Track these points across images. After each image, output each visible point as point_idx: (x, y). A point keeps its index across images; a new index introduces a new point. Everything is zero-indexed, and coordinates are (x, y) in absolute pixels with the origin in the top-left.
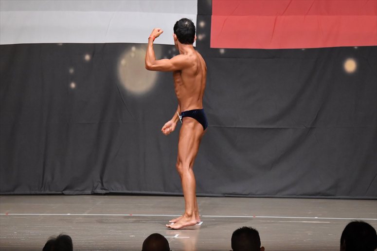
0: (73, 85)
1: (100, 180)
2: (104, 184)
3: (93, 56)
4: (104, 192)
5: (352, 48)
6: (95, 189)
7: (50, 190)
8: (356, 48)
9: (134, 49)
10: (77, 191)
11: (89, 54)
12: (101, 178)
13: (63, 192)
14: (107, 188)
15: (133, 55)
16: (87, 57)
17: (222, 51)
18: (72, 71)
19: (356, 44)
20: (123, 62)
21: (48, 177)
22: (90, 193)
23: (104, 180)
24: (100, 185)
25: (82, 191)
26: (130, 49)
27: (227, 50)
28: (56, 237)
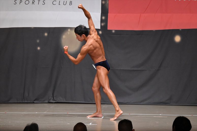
0: (39, 48)
1: (52, 96)
2: (54, 98)
3: (49, 34)
4: (54, 102)
5: (178, 30)
6: (50, 100)
7: (27, 101)
8: (180, 30)
9: (69, 30)
10: (40, 101)
11: (47, 33)
12: (53, 95)
13: (34, 102)
14: (56, 100)
15: (69, 33)
16: (46, 34)
17: (113, 31)
18: (38, 41)
19: (180, 28)
20: (64, 37)
21: (26, 94)
22: (47, 102)
23: (54, 96)
24: (52, 98)
25: (43, 101)
26: (67, 30)
27: (116, 31)
28: (30, 124)
